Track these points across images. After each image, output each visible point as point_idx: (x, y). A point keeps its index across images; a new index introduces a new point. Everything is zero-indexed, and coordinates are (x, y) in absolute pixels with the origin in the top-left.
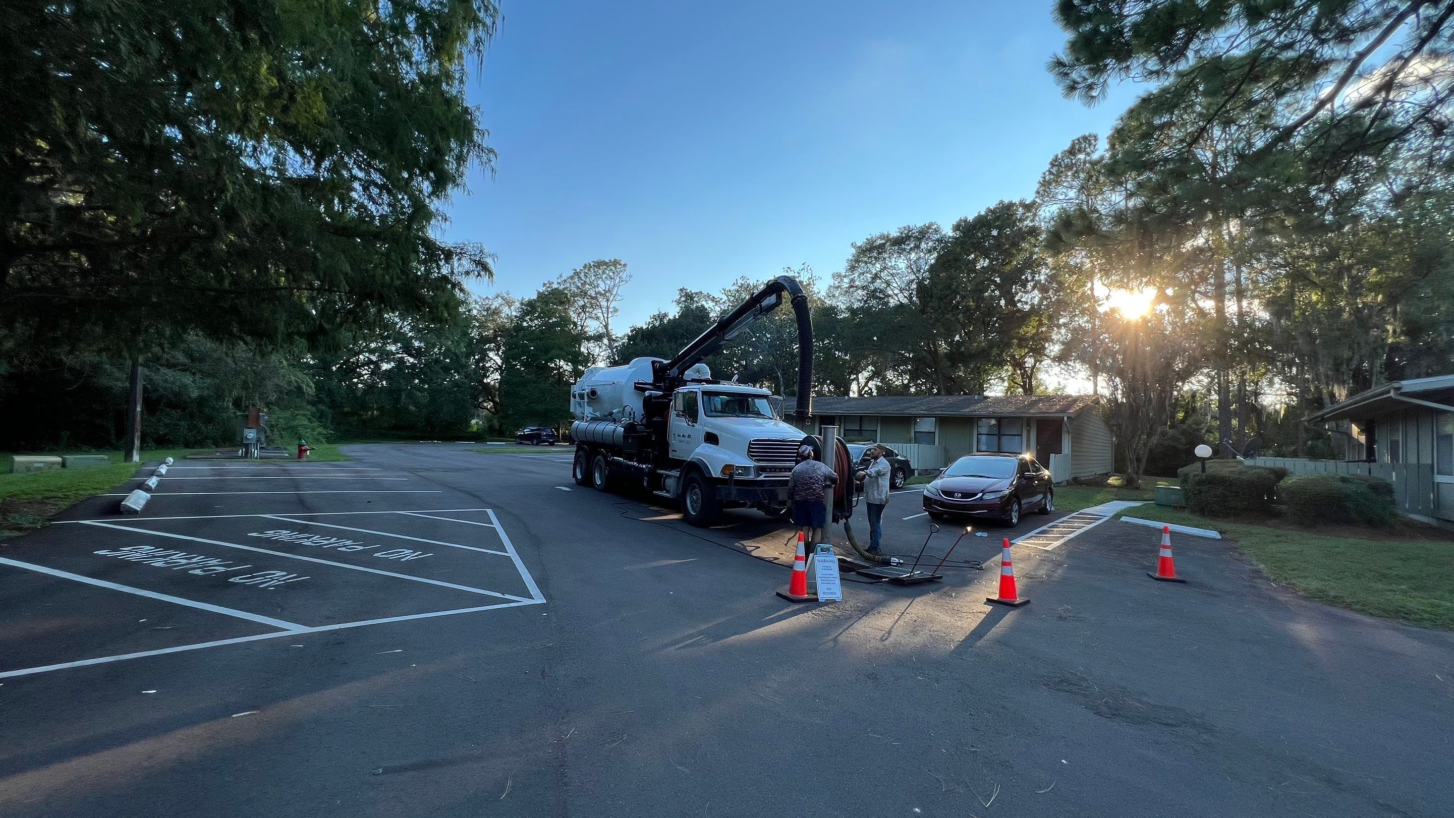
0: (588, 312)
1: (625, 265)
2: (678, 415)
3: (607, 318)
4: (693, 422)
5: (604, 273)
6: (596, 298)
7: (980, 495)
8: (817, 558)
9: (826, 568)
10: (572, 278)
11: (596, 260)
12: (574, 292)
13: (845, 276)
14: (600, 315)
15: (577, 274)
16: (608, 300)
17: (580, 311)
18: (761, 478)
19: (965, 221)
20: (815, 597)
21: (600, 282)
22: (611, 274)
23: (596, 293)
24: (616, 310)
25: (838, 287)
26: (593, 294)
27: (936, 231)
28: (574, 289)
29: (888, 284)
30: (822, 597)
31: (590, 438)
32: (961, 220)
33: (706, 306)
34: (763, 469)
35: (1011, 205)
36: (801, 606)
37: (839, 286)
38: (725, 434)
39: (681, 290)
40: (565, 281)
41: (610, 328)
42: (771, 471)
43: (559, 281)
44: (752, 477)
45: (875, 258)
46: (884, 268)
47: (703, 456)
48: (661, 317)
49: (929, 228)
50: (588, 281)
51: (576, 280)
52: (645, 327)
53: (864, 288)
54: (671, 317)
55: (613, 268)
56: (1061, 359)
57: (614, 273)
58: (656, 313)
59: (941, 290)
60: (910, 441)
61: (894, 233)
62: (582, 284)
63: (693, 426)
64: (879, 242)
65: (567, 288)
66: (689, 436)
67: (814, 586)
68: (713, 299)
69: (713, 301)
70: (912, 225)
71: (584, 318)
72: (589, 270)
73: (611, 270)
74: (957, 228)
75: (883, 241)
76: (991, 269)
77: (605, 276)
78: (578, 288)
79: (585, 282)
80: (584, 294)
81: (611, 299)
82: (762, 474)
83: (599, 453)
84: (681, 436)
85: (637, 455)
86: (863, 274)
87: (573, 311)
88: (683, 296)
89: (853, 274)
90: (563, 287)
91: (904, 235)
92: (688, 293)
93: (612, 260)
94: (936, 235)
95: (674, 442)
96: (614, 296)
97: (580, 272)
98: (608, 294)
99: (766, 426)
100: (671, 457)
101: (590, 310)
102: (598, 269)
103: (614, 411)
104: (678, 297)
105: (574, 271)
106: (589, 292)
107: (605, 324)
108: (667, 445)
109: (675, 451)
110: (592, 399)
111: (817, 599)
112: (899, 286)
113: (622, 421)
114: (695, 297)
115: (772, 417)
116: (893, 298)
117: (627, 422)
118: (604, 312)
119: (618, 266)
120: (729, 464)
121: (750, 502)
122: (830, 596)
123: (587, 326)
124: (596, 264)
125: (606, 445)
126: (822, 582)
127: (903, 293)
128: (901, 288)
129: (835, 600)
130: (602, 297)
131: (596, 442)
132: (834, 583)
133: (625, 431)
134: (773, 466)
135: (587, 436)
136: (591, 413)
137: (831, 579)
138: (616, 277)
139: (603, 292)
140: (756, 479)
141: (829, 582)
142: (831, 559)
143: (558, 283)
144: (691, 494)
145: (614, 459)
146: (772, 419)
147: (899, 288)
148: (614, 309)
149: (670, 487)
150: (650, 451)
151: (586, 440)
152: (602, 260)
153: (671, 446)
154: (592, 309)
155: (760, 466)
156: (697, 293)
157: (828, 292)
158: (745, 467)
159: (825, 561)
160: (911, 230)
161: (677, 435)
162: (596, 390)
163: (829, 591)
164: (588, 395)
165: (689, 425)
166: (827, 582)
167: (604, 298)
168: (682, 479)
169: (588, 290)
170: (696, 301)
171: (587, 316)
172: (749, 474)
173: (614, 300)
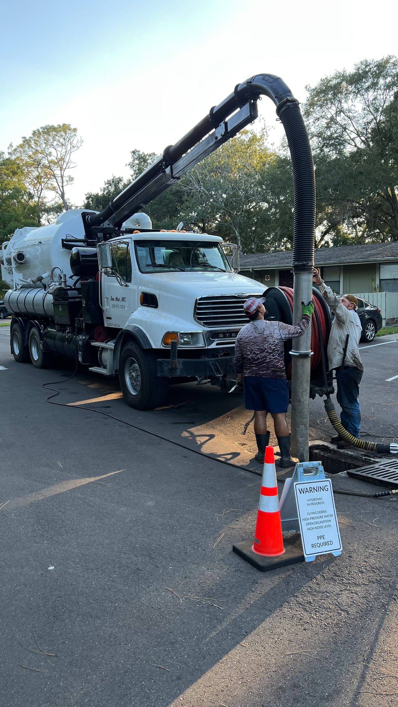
0: (44, 182)
1: (75, 130)
2: (108, 275)
3: (62, 187)
4: (126, 281)
5: (54, 139)
6: (49, 167)
8: (298, 486)
9: (313, 502)
10: (21, 146)
11: (44, 125)
12: (26, 162)
14: (55, 185)
15: (26, 141)
16: (61, 169)
17: (36, 182)
18: (213, 346)
20: (297, 553)
21: (52, 150)
22: (61, 140)
24: (71, 179)
26: (46, 163)
27: (394, 65)
28: (26, 159)
29: (344, 128)
30: (310, 553)
31: (22, 309)
34: (214, 335)
38: (165, 294)
39: (134, 152)
40: (15, 150)
41: (66, 197)
42: (225, 337)
43: (10, 151)
44: (201, 344)
45: (331, 100)
46: (340, 111)
47: (140, 322)
48: (116, 182)
49: (387, 62)
50: (39, 149)
51: (27, 149)
52: (100, 193)
54: (125, 181)
55: (63, 133)
57: (64, 139)
58: (110, 178)
60: (373, 290)
61: (351, 70)
62: (34, 154)
63: (127, 286)
64: (334, 82)
65: (18, 158)
66: (123, 299)
70: (369, 60)
71: (40, 189)
72: (39, 137)
73: (62, 136)
75: (338, 80)
77: (55, 143)
78: (30, 157)
79: (37, 151)
80: (37, 164)
81: (64, 167)
82: (214, 341)
83: (32, 326)
84: (115, 299)
85: (69, 326)
86: (318, 119)
87: (29, 182)
88: (136, 159)
89: (308, 120)
90: (15, 157)
91: (361, 72)
92: (141, 155)
93: (62, 125)
94: (394, 71)
95: (108, 307)
96: (67, 164)
97: (30, 140)
98: (60, 163)
99: (217, 280)
100: (106, 326)
101: (45, 180)
102: (48, 136)
103: (44, 276)
104: (131, 160)
105: (24, 139)
106: (42, 161)
107: (60, 193)
108: (100, 312)
109: (110, 318)
110: (21, 263)
111: (302, 559)
112: (356, 130)
113: (51, 286)
114: (148, 159)
115: (224, 269)
116: (349, 144)
117: (55, 288)
118: (58, 181)
119: (68, 132)
120: (171, 330)
121: (200, 377)
122: (324, 550)
123: (45, 197)
124: (46, 130)
125: (39, 315)
126: (310, 526)
127: (360, 137)
128: (357, 132)
129: (331, 555)
130: (56, 166)
131: (29, 313)
132: (329, 526)
133: (55, 299)
134: (227, 330)
135: (19, 306)
136: (21, 280)
137: (324, 519)
138: (67, 144)
139: (56, 161)
140: (206, 348)
141: (321, 525)
142: (322, 484)
143: (9, 153)
144: (130, 370)
145: (48, 331)
146: (224, 271)
147: (356, 132)
148: (69, 178)
149: (106, 361)
150: (82, 320)
151: (18, 311)
152: (51, 124)
153: (105, 312)
154: (47, 179)
155: (211, 331)
156: (150, 156)
157: (282, 142)
158: (192, 334)
159: (311, 490)
160: (368, 65)
161: (110, 298)
162: (24, 253)
163: (321, 541)
164: (14, 259)
165: (122, 285)
166: (316, 525)
167: (58, 167)
168: (118, 353)
169: (41, 159)
170: (150, 163)
171: (42, 187)
172: (196, 342)
173: (67, 167)
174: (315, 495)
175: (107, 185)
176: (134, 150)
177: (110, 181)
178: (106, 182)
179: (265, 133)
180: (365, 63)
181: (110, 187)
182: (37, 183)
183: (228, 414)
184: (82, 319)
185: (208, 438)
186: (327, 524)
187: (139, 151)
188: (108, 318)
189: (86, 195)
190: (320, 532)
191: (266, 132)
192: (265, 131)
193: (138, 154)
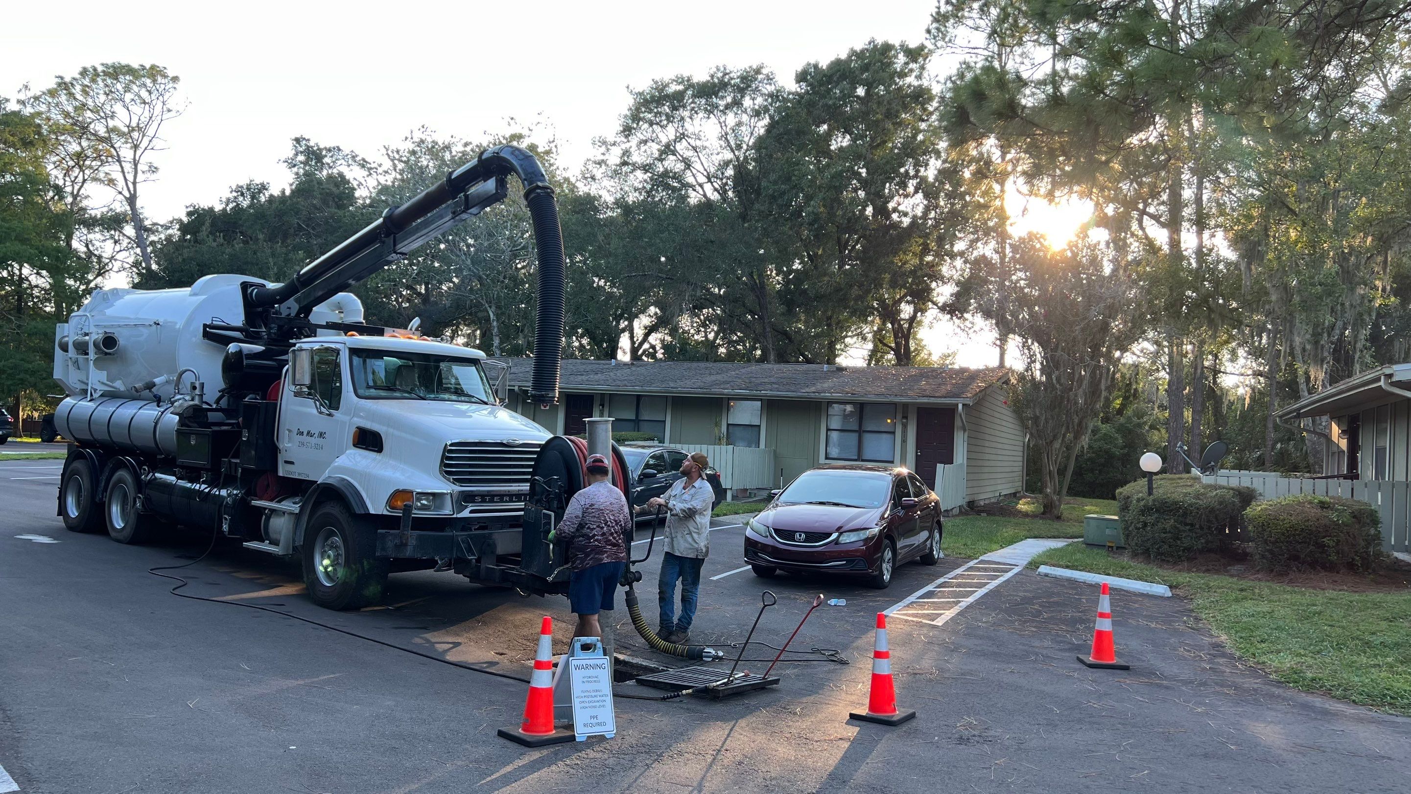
0: (90, 167)
1: (175, 79)
2: (297, 394)
3: (134, 183)
4: (330, 407)
5: (127, 89)
7: (834, 536)
8: (574, 662)
9: (589, 680)
10: (52, 93)
11: (110, 62)
12: (57, 124)
13: (614, 145)
14: (117, 176)
15: (64, 86)
16: (136, 147)
17: (71, 163)
18: (465, 514)
19: (816, 66)
20: (568, 733)
21: (118, 108)
22: (144, 94)
23: (109, 130)
24: (153, 169)
25: (600, 163)
26: (102, 131)
27: (769, 79)
28: (56, 116)
29: (688, 165)
30: (581, 732)
31: (101, 435)
32: (809, 64)
33: (349, 175)
34: (468, 498)
35: (887, 48)
36: (545, 752)
37: (603, 161)
38: (396, 433)
39: (297, 140)
40: (36, 98)
41: (139, 204)
42: (484, 501)
43: (22, 97)
44: (447, 511)
45: (667, 115)
46: (682, 137)
47: (351, 472)
48: (254, 190)
49: (758, 71)
50: (90, 103)
51: (63, 98)
52: (218, 207)
53: (646, 168)
54: (275, 190)
55: (148, 82)
56: (954, 309)
57: (150, 92)
58: (244, 182)
59: (775, 183)
60: (718, 441)
61: (701, 76)
62: (76, 109)
63: (330, 415)
64: (674, 88)
65: (39, 114)
66: (321, 435)
67: (568, 713)
68: (363, 164)
69: (363, 166)
71: (80, 178)
72: (93, 81)
73: (145, 85)
74: (801, 77)
75: (681, 87)
76: (852, 154)
77: (128, 97)
78: (67, 115)
79: (84, 105)
80: (81, 130)
81: (143, 145)
82: (466, 507)
83: (122, 465)
84: (305, 433)
85: (207, 470)
86: (645, 142)
87: (54, 163)
88: (301, 152)
89: (628, 141)
90: (32, 111)
91: (716, 80)
92: (312, 147)
93: (148, 67)
94: (768, 87)
95: (289, 445)
96: (150, 141)
97: (72, 84)
98: (135, 135)
99: (471, 416)
100: (281, 473)
101: (94, 163)
102: (115, 82)
103: (157, 380)
104: (291, 154)
105: (59, 80)
106: (92, 126)
107: (128, 195)
108: (274, 451)
109: (292, 463)
110: (106, 354)
111: (573, 738)
112: (706, 170)
113: (176, 401)
114: (326, 156)
115: (485, 400)
116: (694, 190)
117: (186, 405)
118: (126, 171)
119: (160, 79)
120: (401, 488)
121: (442, 560)
122: (596, 730)
123: (87, 197)
124: (111, 70)
125: (138, 448)
126: (583, 705)
127: (712, 183)
128: (708, 174)
129: (603, 736)
130: (123, 140)
131: (114, 443)
132: (603, 706)
133: (181, 422)
134: (488, 491)
135: (92, 430)
136: (103, 383)
137: (599, 698)
138: (154, 102)
139: (126, 130)
140: (455, 516)
141: (594, 704)
142: (599, 662)
143: (18, 101)
144: (323, 547)
145: (156, 478)
146: (486, 403)
147: (705, 173)
148: (150, 167)
149: (280, 533)
150: (236, 463)
151: (91, 438)
152: (124, 63)
153: (283, 452)
154: (99, 163)
155: (463, 492)
156: (329, 150)
157: (583, 169)
158: (434, 495)
159: (587, 667)
160: (728, 74)
161: (296, 432)
162: (116, 336)
163: (594, 721)
164: (96, 345)
165: (321, 413)
166: (591, 704)
167: (126, 142)
168: (305, 518)
169: (90, 123)
170: (328, 164)
171: (86, 177)
172: (441, 507)
173: (150, 147)
174: (591, 672)
175: (235, 194)
176: (298, 136)
177: (242, 187)
178: (234, 188)
179: (554, 150)
180: (722, 69)
181: (241, 199)
182: (73, 167)
183: (479, 617)
184: (238, 461)
185: (451, 646)
186: (601, 704)
187: (308, 140)
188: (286, 462)
189: (187, 207)
190: (594, 712)
191: (556, 146)
192: (552, 145)
193: (306, 145)
